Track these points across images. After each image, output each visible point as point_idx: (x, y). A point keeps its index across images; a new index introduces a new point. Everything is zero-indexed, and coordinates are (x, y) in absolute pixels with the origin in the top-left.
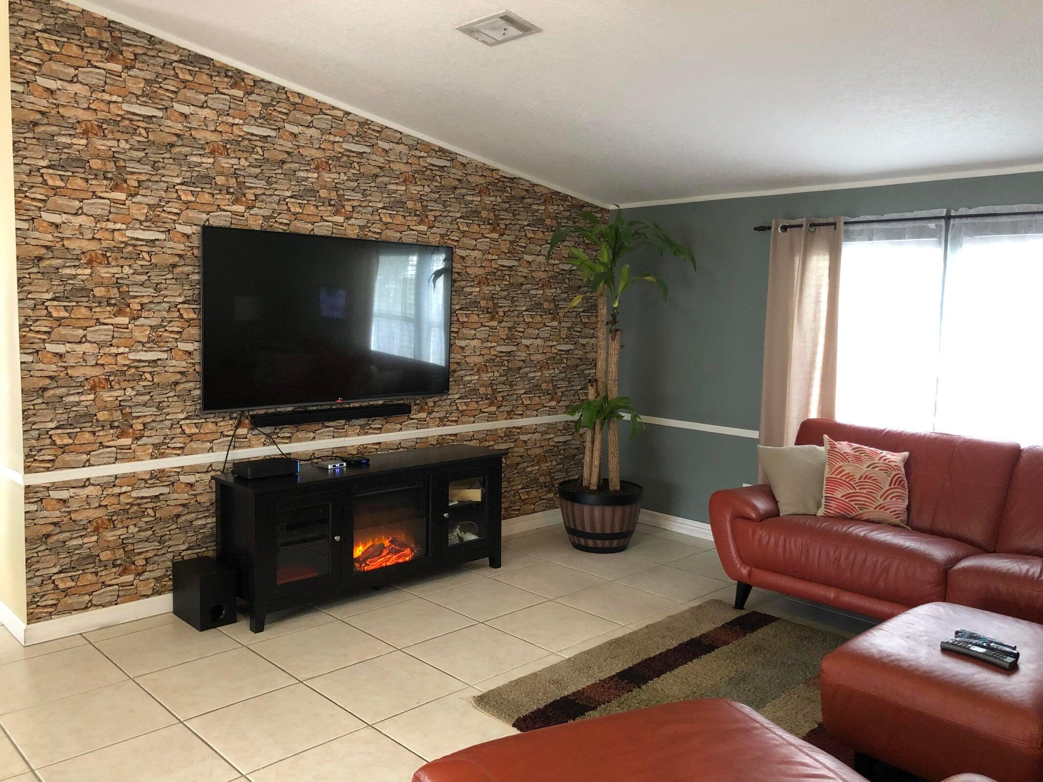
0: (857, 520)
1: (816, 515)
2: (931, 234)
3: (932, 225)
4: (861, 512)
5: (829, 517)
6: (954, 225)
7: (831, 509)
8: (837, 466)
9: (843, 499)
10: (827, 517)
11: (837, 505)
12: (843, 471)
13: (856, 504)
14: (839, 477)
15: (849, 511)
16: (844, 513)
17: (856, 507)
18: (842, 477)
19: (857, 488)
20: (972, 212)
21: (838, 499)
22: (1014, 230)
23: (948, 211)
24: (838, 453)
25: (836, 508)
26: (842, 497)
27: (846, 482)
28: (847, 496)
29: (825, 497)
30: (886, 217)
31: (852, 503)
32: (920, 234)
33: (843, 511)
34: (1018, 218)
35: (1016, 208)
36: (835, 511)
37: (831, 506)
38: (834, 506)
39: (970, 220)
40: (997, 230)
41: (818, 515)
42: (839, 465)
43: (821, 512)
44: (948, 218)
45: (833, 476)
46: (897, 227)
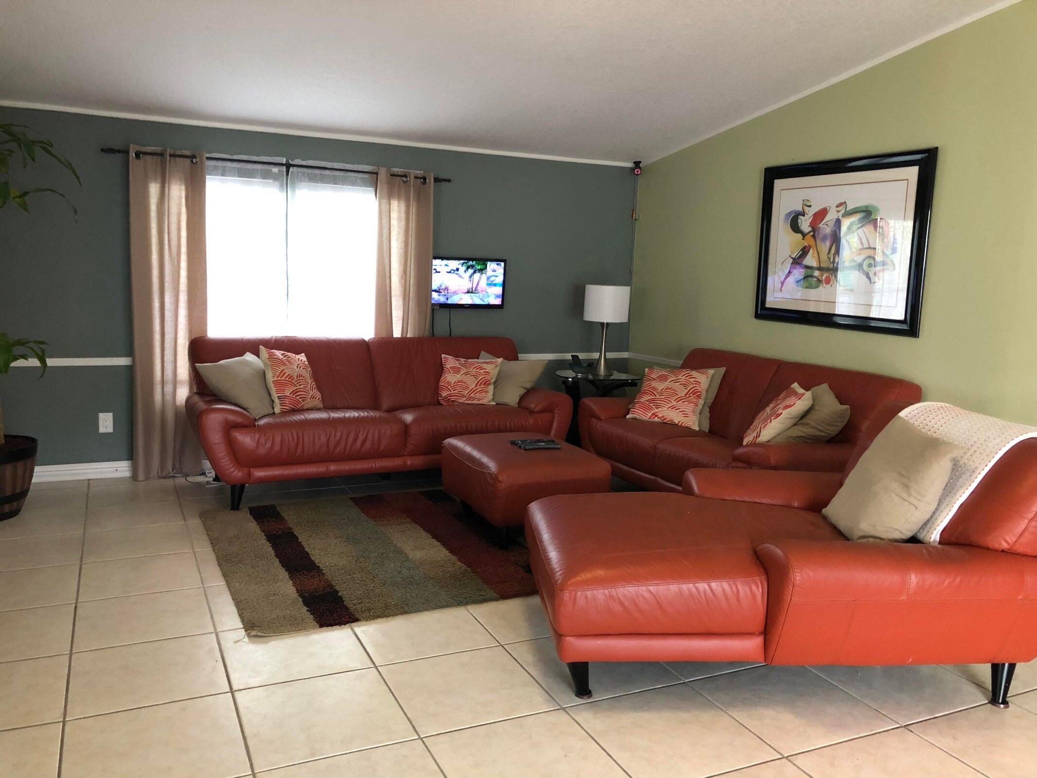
0: (300, 411)
1: (274, 413)
2: (275, 177)
3: (275, 170)
4: (303, 403)
5: (285, 412)
6: (292, 172)
7: (286, 406)
8: (280, 370)
9: (291, 395)
10: (284, 413)
11: (289, 401)
12: (285, 373)
13: (300, 398)
14: (283, 378)
15: (296, 404)
16: (293, 407)
17: (300, 400)
18: (286, 378)
19: (297, 385)
20: (304, 163)
21: (288, 396)
22: (335, 181)
23: (287, 161)
24: (277, 359)
25: (289, 404)
26: (290, 394)
27: (289, 381)
28: (293, 392)
29: (278, 397)
30: (235, 157)
31: (298, 398)
32: (266, 175)
33: (293, 405)
34: (337, 173)
35: (336, 165)
36: (289, 407)
37: (285, 403)
38: (288, 402)
39: (306, 170)
40: (323, 180)
41: (276, 412)
42: (282, 369)
43: (277, 410)
44: (288, 166)
45: (279, 379)
46: (247, 168)
